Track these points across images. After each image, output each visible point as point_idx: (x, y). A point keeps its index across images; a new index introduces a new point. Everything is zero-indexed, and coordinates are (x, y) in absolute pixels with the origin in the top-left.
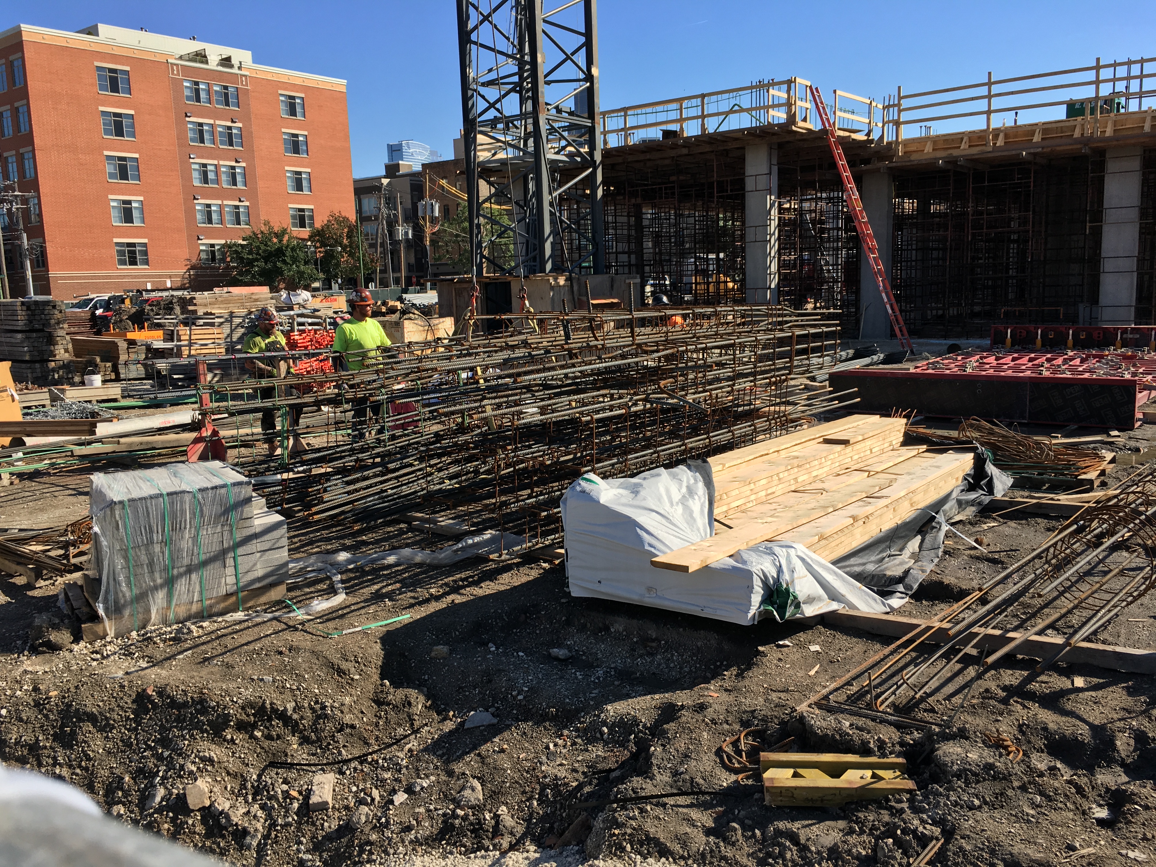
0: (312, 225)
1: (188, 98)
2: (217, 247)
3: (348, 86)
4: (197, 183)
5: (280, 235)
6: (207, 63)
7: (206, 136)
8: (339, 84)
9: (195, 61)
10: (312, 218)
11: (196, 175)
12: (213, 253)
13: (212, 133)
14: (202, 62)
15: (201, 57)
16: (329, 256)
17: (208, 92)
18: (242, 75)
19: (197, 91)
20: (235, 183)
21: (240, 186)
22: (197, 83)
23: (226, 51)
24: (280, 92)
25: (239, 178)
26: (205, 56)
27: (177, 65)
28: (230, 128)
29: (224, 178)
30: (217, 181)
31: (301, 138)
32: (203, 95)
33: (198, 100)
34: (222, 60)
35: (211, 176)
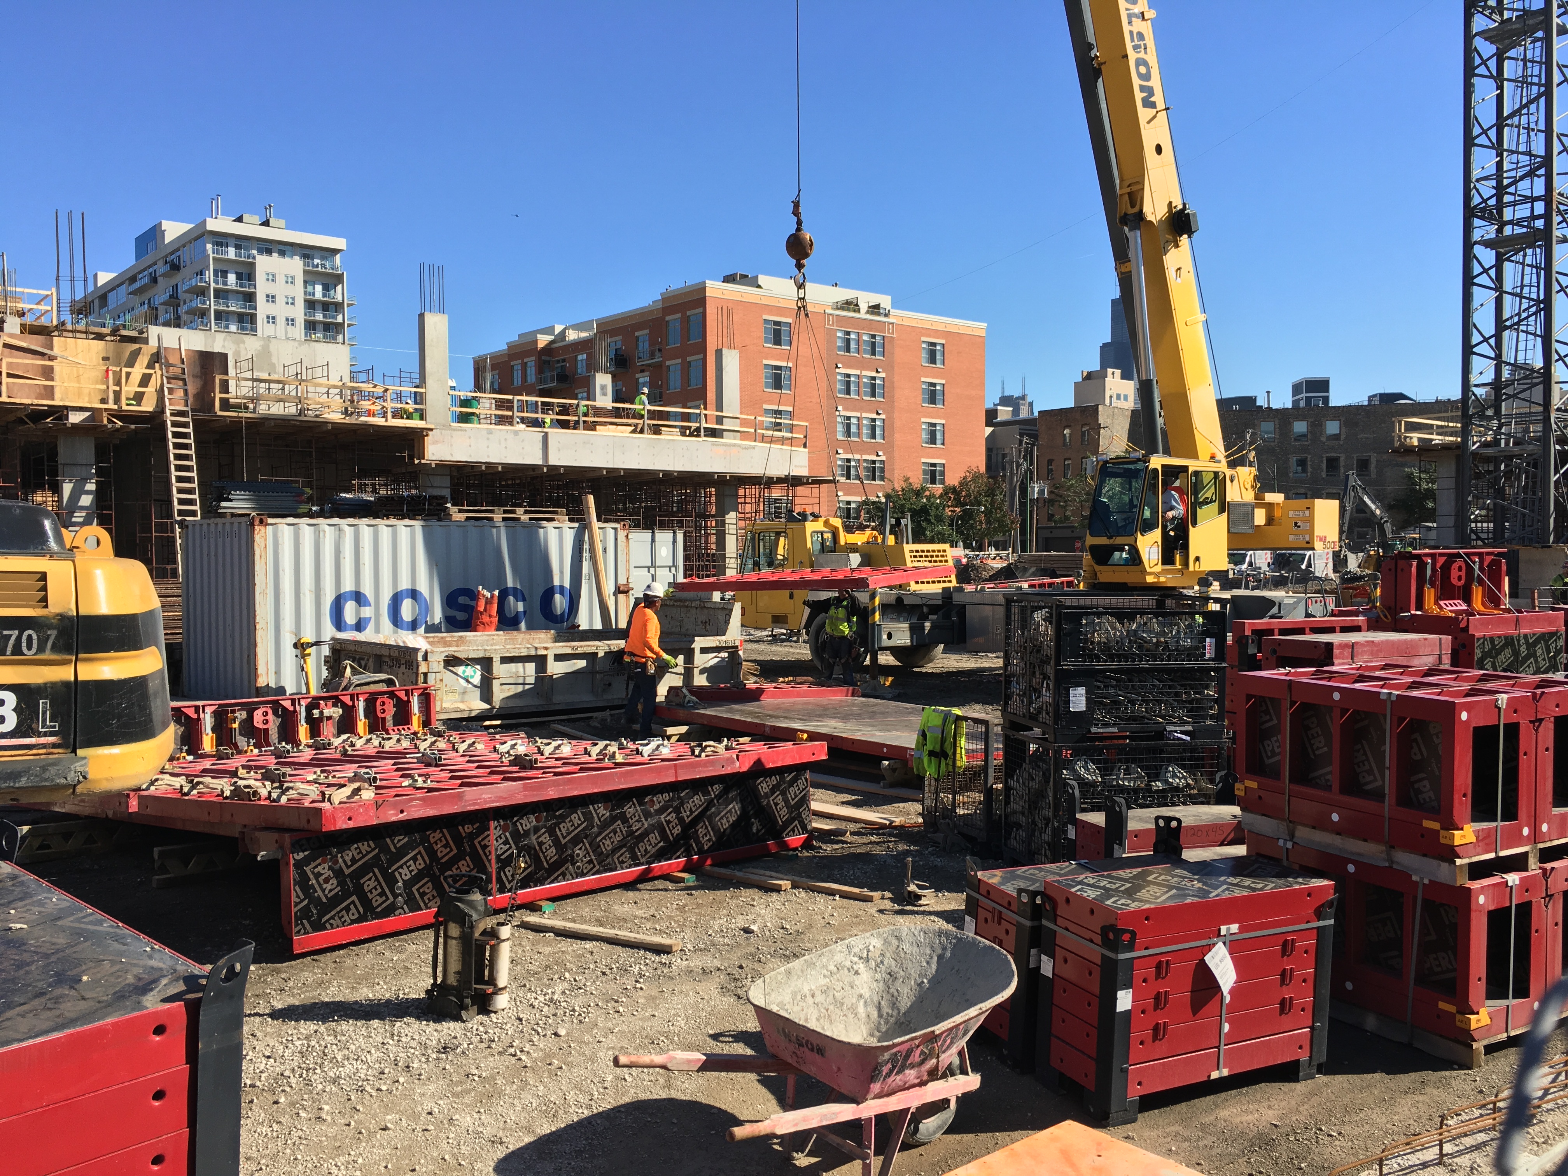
0: (942, 482)
1: (840, 348)
2: (853, 505)
3: (988, 330)
4: (840, 437)
6: (858, 311)
7: (853, 388)
8: (978, 327)
9: (848, 310)
10: (942, 473)
11: (840, 428)
12: (849, 510)
13: (858, 384)
14: (855, 311)
15: (851, 305)
17: (858, 342)
18: (890, 323)
19: (848, 341)
20: (874, 437)
21: (879, 440)
22: (848, 333)
23: (875, 298)
24: (923, 339)
25: (878, 432)
26: (857, 305)
27: (833, 315)
28: (874, 378)
29: (865, 431)
30: (859, 435)
31: (938, 388)
32: (853, 345)
33: (848, 350)
34: (872, 307)
35: (853, 429)
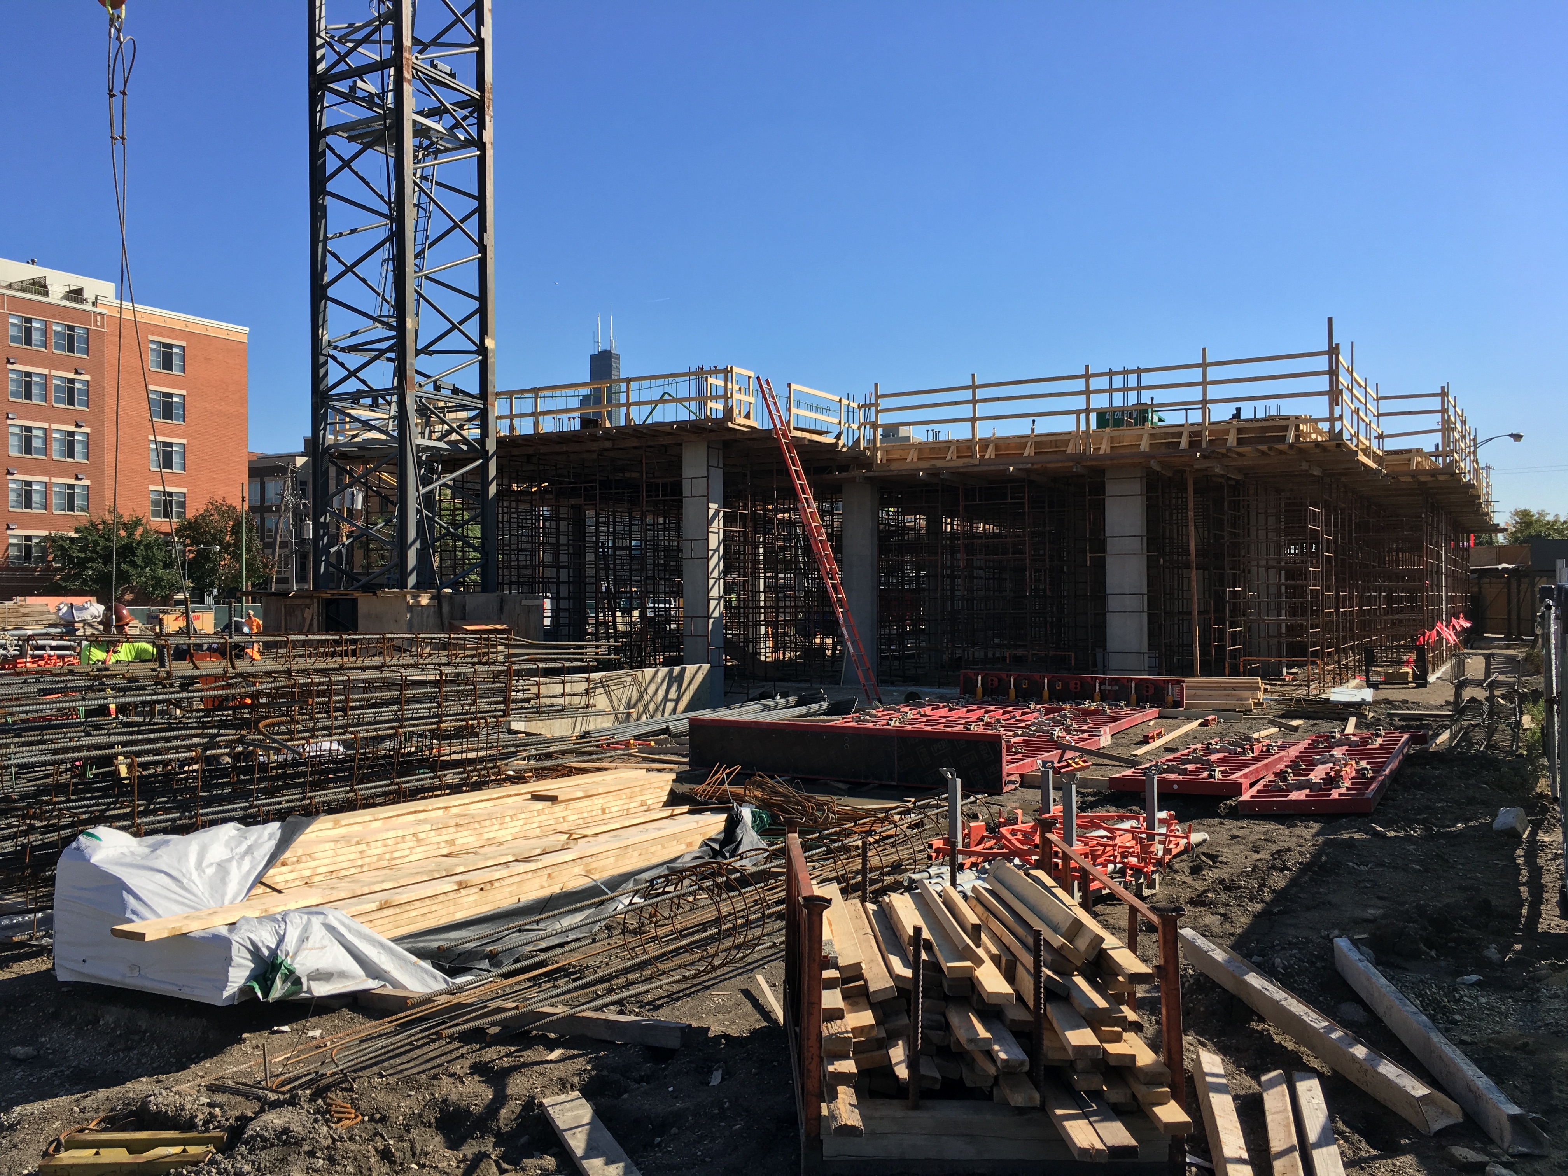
0: (181, 515)
1: (14, 339)
2: (35, 541)
3: (250, 335)
4: (14, 452)
5: (131, 527)
6: (46, 294)
7: (35, 390)
8: (239, 332)
9: (29, 291)
10: (182, 505)
11: (13, 441)
12: (28, 548)
13: (45, 387)
14: (40, 293)
15: (40, 286)
16: (203, 556)
17: (45, 333)
18: (97, 314)
19: (28, 331)
20: (71, 454)
21: (79, 458)
22: (29, 320)
23: (76, 281)
24: (151, 337)
25: (78, 448)
26: (45, 286)
27: (2, 295)
28: (72, 381)
29: (56, 446)
30: (45, 451)
31: (175, 399)
32: (36, 336)
33: (28, 342)
34: (70, 292)
35: (36, 443)
